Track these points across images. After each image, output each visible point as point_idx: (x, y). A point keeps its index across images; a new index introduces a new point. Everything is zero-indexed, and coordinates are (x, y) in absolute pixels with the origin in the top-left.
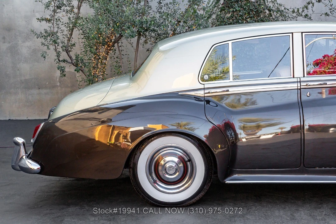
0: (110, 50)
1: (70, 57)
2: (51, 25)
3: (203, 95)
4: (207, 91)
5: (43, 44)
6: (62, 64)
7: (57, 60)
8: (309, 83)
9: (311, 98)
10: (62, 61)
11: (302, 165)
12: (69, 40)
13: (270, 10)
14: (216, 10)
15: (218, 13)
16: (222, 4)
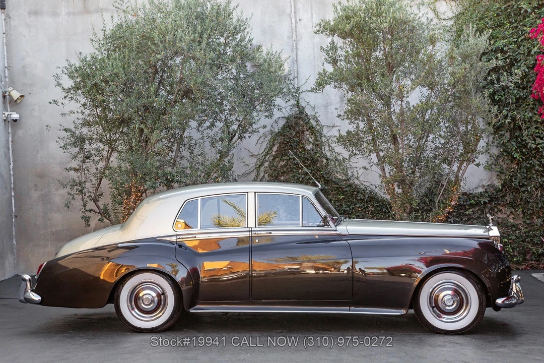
0: (138, 200)
1: (98, 207)
2: (79, 174)
3: (175, 241)
4: (178, 237)
5: (69, 194)
6: (88, 214)
7: (83, 210)
8: (257, 232)
9: (259, 244)
10: (88, 211)
11: (251, 297)
12: (97, 190)
13: (327, 159)
14: (269, 158)
15: (271, 160)
16: (275, 152)
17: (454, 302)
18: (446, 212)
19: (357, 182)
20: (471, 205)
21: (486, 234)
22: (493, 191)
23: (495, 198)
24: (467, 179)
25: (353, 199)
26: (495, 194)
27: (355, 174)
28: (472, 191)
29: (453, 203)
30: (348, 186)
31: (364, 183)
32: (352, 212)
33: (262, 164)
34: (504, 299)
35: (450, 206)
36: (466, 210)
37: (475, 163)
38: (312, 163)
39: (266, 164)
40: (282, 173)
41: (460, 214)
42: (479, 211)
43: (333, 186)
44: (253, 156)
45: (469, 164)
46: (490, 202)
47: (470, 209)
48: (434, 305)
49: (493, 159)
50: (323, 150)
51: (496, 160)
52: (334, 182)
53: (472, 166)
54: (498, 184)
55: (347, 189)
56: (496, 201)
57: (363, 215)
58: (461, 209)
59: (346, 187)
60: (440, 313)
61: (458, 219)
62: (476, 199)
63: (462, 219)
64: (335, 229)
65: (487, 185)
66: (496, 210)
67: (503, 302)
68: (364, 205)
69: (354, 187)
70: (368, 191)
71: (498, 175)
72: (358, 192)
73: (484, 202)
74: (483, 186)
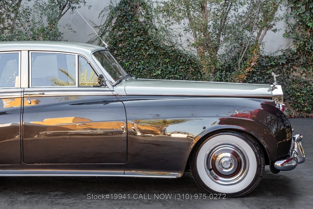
11: (22, 160)
13: (156, 30)
14: (109, 29)
15: (111, 31)
16: (114, 24)
17: (231, 164)
18: (247, 71)
19: (180, 48)
20: (272, 66)
21: (270, 93)
22: (290, 55)
23: (291, 60)
24: (265, 43)
25: (177, 62)
26: (291, 57)
27: (179, 41)
28: (273, 55)
29: (253, 64)
30: (173, 51)
31: (186, 49)
32: (176, 73)
33: (104, 34)
34: (283, 161)
35: (250, 67)
36: (268, 70)
37: (273, 29)
38: (144, 33)
39: (107, 34)
40: (119, 41)
41: (262, 73)
42: (278, 71)
43: (161, 51)
44: (96, 27)
45: (267, 30)
46: (287, 63)
47: (270, 69)
48: (211, 167)
49: (291, 28)
50: (153, 22)
51: (293, 29)
52: (162, 48)
53: (270, 32)
54: (294, 48)
55: (172, 54)
56: (292, 62)
57: (185, 75)
58: (264, 69)
59: (171, 53)
60: (217, 175)
61: (260, 78)
62: (276, 61)
63: (264, 77)
64: (112, 89)
65: (285, 49)
66: (292, 70)
67: (282, 165)
68: (185, 67)
69: (178, 52)
70: (189, 56)
71: (294, 41)
72: (181, 57)
73: (283, 64)
74: (282, 51)
